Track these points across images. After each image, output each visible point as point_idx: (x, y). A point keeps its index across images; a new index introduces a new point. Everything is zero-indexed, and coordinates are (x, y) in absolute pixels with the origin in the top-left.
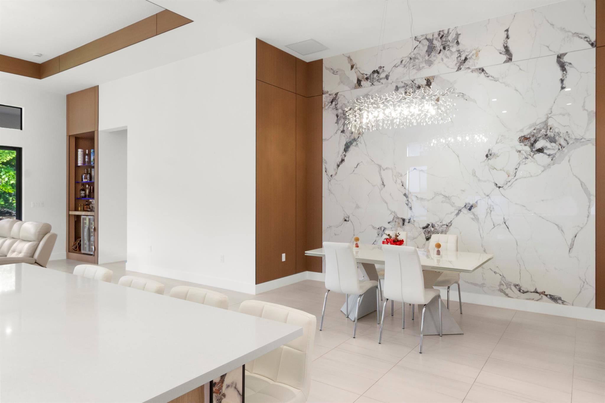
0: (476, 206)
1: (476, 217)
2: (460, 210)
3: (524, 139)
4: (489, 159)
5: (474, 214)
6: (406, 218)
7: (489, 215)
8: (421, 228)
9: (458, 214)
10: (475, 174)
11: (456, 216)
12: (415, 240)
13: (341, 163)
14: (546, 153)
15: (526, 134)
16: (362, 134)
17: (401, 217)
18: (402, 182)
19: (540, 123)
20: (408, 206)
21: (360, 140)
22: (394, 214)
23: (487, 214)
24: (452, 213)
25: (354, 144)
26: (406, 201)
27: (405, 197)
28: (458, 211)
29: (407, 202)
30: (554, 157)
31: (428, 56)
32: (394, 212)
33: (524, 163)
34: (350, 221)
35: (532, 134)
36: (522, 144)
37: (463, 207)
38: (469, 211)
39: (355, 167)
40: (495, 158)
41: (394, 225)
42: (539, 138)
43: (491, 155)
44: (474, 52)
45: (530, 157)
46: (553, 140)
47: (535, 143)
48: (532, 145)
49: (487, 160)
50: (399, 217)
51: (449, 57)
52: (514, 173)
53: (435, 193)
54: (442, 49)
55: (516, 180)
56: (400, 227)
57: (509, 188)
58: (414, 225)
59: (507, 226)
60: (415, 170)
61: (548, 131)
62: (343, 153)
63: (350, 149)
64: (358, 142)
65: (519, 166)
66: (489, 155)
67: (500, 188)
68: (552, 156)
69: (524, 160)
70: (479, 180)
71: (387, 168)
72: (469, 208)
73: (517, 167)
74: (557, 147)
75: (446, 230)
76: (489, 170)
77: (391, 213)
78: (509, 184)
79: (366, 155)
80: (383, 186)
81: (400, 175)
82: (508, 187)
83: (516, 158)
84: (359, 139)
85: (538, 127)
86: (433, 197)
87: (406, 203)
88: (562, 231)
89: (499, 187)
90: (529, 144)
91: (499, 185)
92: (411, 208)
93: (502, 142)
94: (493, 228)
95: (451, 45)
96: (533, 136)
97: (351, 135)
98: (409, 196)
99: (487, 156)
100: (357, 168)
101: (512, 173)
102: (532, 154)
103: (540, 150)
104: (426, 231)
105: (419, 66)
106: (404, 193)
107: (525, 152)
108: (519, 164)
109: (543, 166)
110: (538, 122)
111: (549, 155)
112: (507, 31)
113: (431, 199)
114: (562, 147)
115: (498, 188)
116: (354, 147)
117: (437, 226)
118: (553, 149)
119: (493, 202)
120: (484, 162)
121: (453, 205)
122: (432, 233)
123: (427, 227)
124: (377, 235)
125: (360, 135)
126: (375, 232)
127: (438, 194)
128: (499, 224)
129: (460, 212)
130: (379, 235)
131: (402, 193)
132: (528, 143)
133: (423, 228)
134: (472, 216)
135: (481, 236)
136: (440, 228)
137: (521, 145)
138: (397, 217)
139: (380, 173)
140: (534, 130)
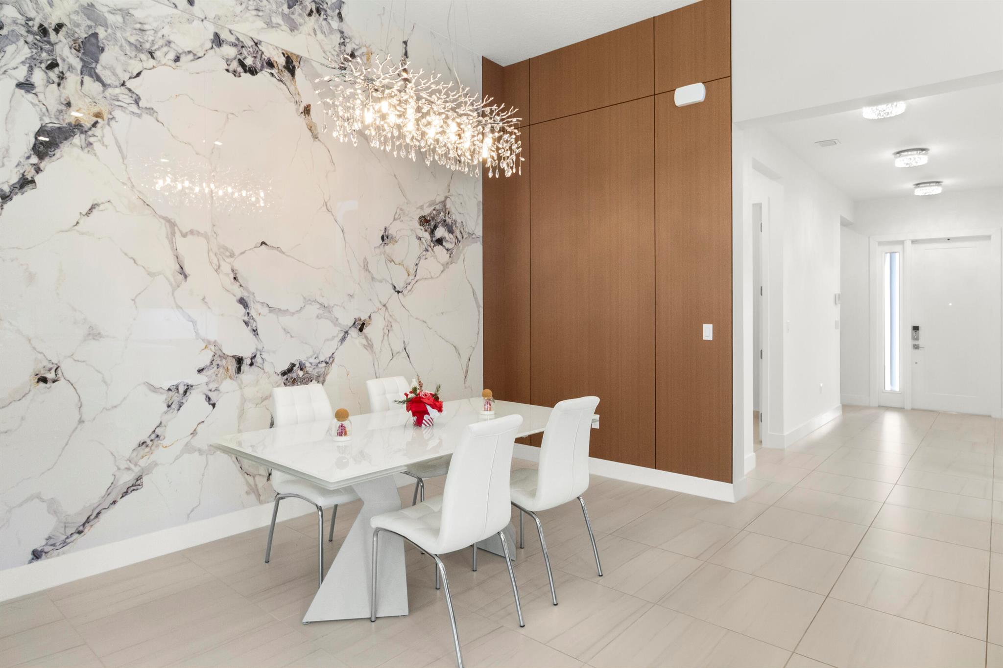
0: (370, 324)
1: (369, 342)
2: (347, 332)
3: (424, 221)
4: (385, 244)
5: (366, 338)
6: (246, 355)
7: (386, 337)
8: (278, 375)
9: (343, 339)
10: (367, 266)
11: (340, 342)
12: (265, 403)
13: (17, 190)
14: (444, 247)
15: (426, 214)
16: (109, 119)
17: (232, 355)
18: (233, 271)
19: (439, 203)
20: (249, 327)
21: (103, 137)
22: (213, 348)
23: (384, 336)
24: (333, 338)
25: (78, 139)
26: (245, 315)
27: (241, 306)
28: (343, 334)
29: (246, 319)
30: (452, 253)
31: (290, 7)
32: (215, 342)
33: (424, 257)
34: (62, 379)
35: (432, 215)
36: (422, 227)
37: (351, 326)
38: (360, 333)
39: (84, 212)
40: (394, 244)
41: (214, 377)
42: (438, 223)
43: (388, 238)
44: (364, 50)
45: (430, 249)
46: (451, 231)
47: (435, 230)
48: (432, 233)
49: (383, 245)
50: (226, 353)
51: (326, 33)
52: (414, 271)
53: (305, 298)
54: (314, 10)
55: (416, 282)
56: (231, 377)
57: (409, 294)
58: (263, 369)
59: (407, 353)
60: (263, 245)
61: (447, 215)
62: (28, 158)
63: (58, 152)
64: (92, 140)
65: (420, 260)
66: (385, 238)
67: (400, 294)
68: (449, 252)
69: (424, 253)
70: (373, 278)
71: (192, 232)
72: (360, 326)
73: (417, 263)
74: (454, 240)
75: (324, 372)
76: (386, 262)
77: (206, 347)
78: (409, 287)
79: (124, 184)
80: (182, 277)
81: (228, 254)
82: (409, 292)
83: (416, 248)
84: (97, 131)
85: (437, 207)
86: (301, 307)
87: (244, 321)
88: (459, 354)
89: (398, 292)
90: (430, 230)
91: (398, 289)
92: (255, 331)
93: (401, 219)
94: (391, 359)
95: (329, 12)
96: (433, 218)
97: (63, 108)
98: (251, 304)
99: (383, 238)
100: (92, 215)
101: (412, 272)
102: (432, 245)
103: (440, 242)
104: (289, 380)
105: (270, 17)
106: (239, 297)
107: (426, 241)
108: (420, 257)
109: (443, 265)
110: (438, 201)
111: (447, 250)
112: (405, 43)
113: (297, 311)
114: (459, 241)
115: (396, 293)
116: (76, 151)
117: (310, 365)
118: (451, 242)
119: (391, 316)
120: (379, 247)
121: (335, 322)
122: (300, 382)
123: (290, 370)
124: (167, 408)
125: (99, 120)
126: (160, 401)
127: (310, 300)
128: (399, 352)
129: (346, 335)
130: (173, 406)
131: (235, 296)
132: (428, 228)
133: (282, 374)
134: (364, 342)
135: (376, 374)
136: (314, 368)
137: (421, 230)
138: (222, 355)
139: (172, 243)
140: (434, 210)
